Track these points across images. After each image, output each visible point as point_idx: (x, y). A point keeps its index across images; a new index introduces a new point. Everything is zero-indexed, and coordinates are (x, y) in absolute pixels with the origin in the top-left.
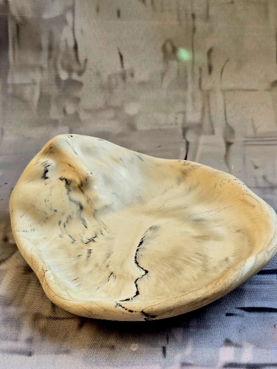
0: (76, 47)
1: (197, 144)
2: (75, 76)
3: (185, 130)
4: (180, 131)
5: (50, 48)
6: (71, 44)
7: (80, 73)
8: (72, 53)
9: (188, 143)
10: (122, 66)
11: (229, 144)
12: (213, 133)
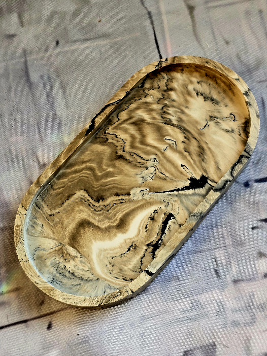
1: (160, 14)
9: (150, 14)
11: (191, 9)
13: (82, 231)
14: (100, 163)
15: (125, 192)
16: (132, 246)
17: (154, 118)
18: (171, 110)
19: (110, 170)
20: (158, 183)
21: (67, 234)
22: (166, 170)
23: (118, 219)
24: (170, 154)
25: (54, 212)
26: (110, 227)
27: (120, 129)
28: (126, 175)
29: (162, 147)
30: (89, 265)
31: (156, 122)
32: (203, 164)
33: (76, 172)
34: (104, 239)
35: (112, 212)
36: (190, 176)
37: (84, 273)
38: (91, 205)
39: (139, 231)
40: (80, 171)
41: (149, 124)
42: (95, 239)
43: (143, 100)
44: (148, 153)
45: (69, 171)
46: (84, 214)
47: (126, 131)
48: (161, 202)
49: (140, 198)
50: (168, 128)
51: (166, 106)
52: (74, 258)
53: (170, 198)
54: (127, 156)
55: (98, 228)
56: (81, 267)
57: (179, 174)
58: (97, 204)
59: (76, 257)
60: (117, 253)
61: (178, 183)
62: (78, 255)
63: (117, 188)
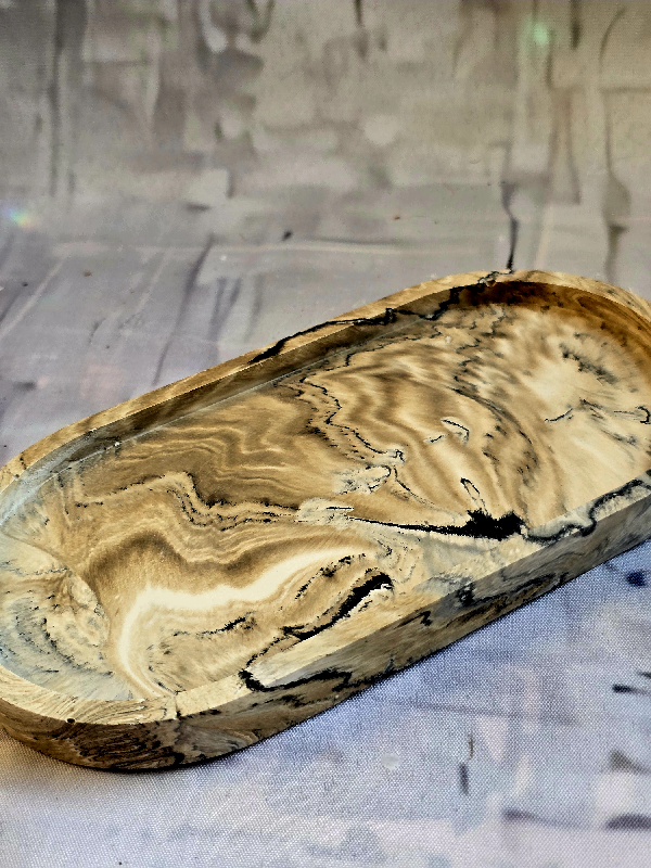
1: (538, 227)
2: (243, 43)
3: (509, 190)
4: (497, 193)
7: (257, 35)
9: (514, 225)
10: (359, 18)
11: (615, 231)
12: (577, 199)
13: (134, 555)
14: (257, 433)
15: (289, 501)
16: (243, 620)
17: (435, 377)
18: (484, 371)
19: (277, 450)
20: (381, 503)
21: (93, 552)
22: (417, 481)
23: (241, 552)
24: (442, 451)
25: (91, 500)
26: (207, 565)
27: (343, 381)
28: (309, 468)
29: (429, 433)
30: (106, 635)
31: (435, 384)
32: (523, 489)
33: (191, 436)
34: (177, 587)
35: (232, 534)
36: (475, 507)
37: (80, 648)
38: (188, 509)
39: (281, 592)
40: (201, 436)
41: (416, 384)
42: (156, 580)
43: (425, 341)
44: (386, 438)
45: (176, 430)
46: (159, 520)
47: (353, 386)
48: (370, 544)
49: (320, 523)
50: (463, 403)
51: (476, 360)
52: (76, 608)
53: (400, 540)
54: (331, 433)
55: (178, 558)
56: (82, 633)
57: (449, 497)
58: (203, 509)
59: (85, 607)
60: (192, 627)
61: (436, 514)
62: (93, 605)
63: (272, 488)
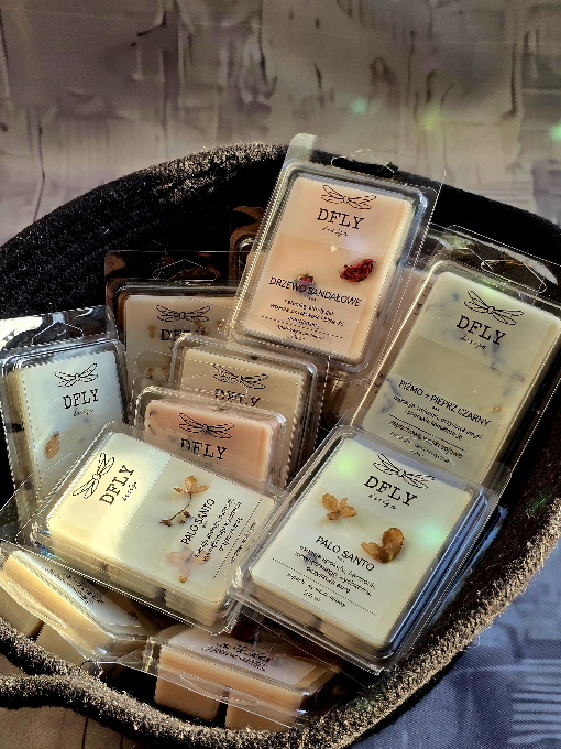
0: (263, 63)
2: (261, 99)
5: (231, 64)
6: (257, 58)
7: (268, 95)
8: (258, 70)
10: (320, 86)
